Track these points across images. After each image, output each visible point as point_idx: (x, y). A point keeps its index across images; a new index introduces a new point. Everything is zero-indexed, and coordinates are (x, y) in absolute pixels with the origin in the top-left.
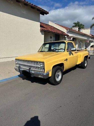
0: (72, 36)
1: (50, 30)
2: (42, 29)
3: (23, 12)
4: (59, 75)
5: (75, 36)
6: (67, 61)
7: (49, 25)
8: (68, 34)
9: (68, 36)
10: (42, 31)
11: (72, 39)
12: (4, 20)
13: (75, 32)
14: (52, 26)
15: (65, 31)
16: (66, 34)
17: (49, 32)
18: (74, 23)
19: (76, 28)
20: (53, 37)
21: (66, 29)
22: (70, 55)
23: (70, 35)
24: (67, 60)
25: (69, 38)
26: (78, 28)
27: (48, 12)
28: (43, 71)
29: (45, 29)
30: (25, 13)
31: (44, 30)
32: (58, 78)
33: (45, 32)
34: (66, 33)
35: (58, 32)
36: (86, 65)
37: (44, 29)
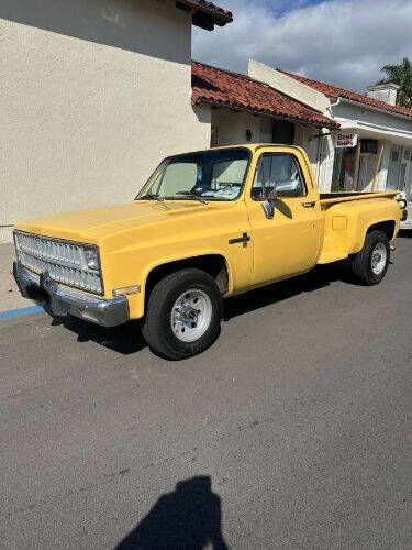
0: (354, 130)
1: (242, 100)
2: (202, 95)
3: (110, 19)
4: (195, 313)
5: (370, 128)
6: (245, 245)
7: (249, 79)
8: (336, 119)
9: (334, 127)
10: (199, 104)
11: (354, 141)
12: (16, 56)
13: (366, 106)
14: (259, 83)
15: (321, 103)
16: (324, 117)
17: (237, 111)
18: (387, 68)
19: (386, 91)
20: (261, 132)
21: (327, 96)
22: (270, 215)
23: (346, 123)
24: (245, 238)
25: (340, 137)
26: (394, 93)
27: (230, 14)
28: (99, 290)
29: (216, 96)
30: (116, 20)
31: (212, 98)
32: (194, 325)
33: (214, 107)
34: (327, 114)
35: (284, 109)
36: (379, 267)
37: (208, 94)
